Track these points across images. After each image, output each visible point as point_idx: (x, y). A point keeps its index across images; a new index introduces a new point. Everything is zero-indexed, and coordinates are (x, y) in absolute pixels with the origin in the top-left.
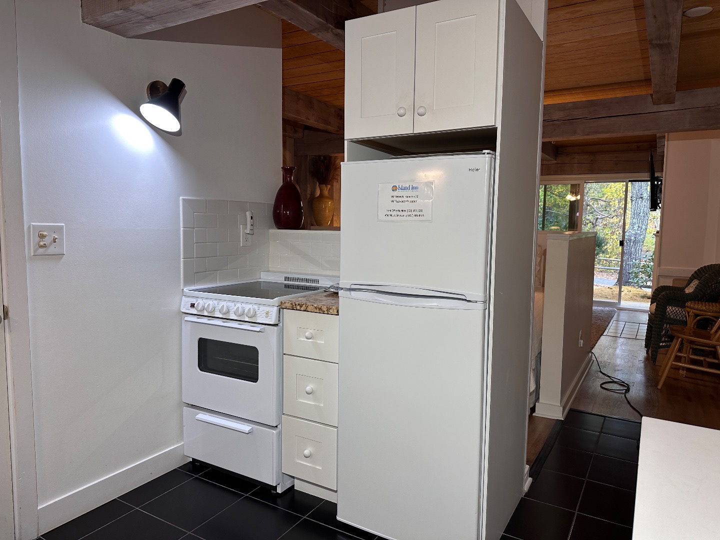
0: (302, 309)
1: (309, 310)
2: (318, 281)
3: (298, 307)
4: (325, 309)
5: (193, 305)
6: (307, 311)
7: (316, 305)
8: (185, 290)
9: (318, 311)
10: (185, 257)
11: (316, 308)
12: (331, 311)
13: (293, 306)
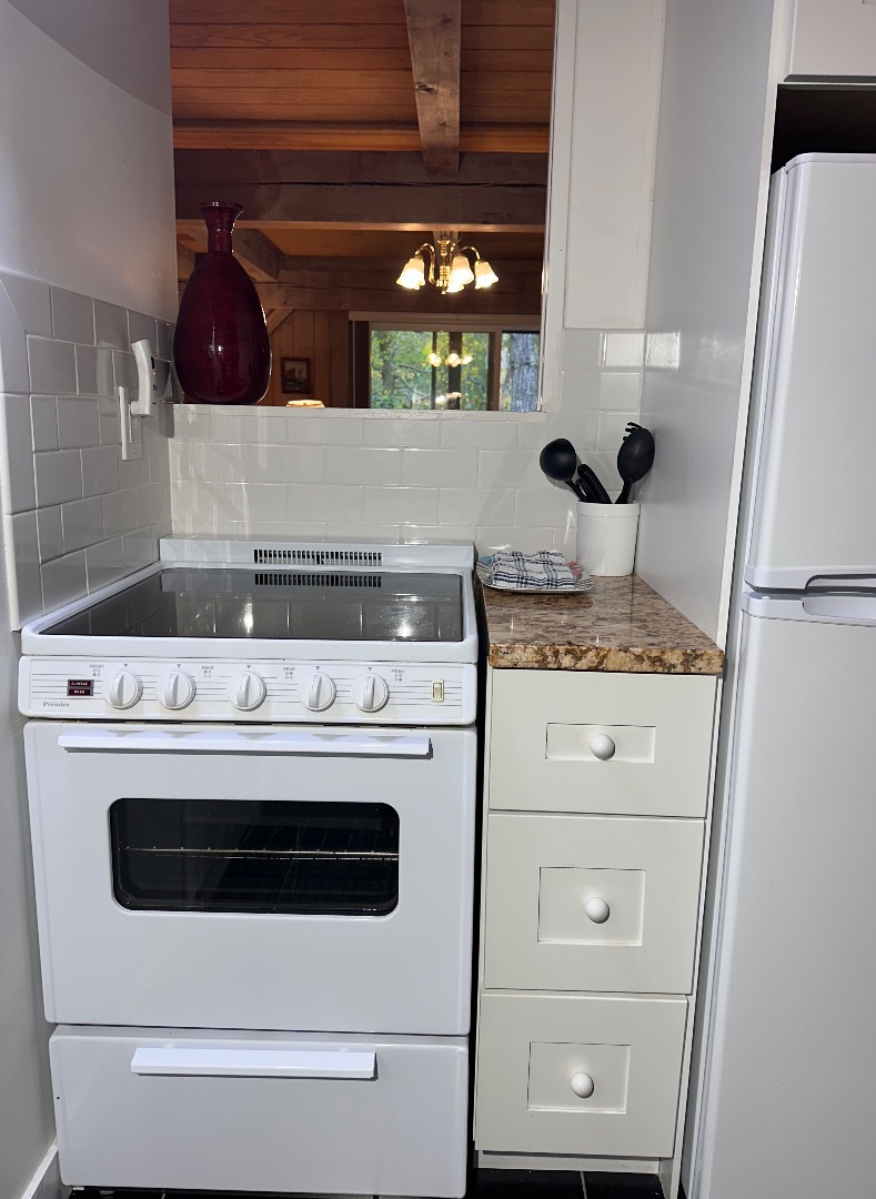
0: (583, 664)
1: (611, 668)
2: (376, 557)
3: (567, 661)
4: (674, 658)
5: (81, 688)
6: (603, 671)
7: (638, 651)
8: (27, 632)
9: (646, 666)
10: (16, 510)
11: (639, 658)
12: (700, 664)
13: (546, 657)
